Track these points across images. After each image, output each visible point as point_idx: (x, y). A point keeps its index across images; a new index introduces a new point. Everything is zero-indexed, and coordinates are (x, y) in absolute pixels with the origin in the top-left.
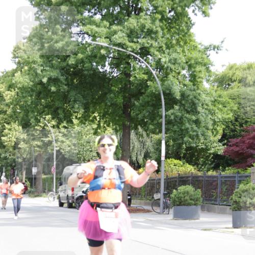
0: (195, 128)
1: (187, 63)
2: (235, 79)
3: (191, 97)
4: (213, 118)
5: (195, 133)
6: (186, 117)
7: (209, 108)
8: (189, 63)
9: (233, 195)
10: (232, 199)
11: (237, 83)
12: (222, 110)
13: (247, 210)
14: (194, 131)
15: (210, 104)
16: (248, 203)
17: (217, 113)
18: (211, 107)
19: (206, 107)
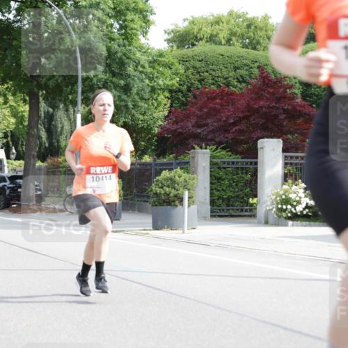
0: (124, 97)
1: (115, 8)
2: (202, 36)
3: (119, 55)
4: (152, 85)
5: (123, 103)
6: (111, 82)
7: (145, 70)
8: (118, 9)
9: (153, 185)
10: (152, 190)
11: (204, 41)
12: (163, 74)
13: (171, 205)
14: (122, 101)
15: (147, 65)
16: (172, 195)
17: (157, 77)
18: (149, 70)
19: (141, 69)
